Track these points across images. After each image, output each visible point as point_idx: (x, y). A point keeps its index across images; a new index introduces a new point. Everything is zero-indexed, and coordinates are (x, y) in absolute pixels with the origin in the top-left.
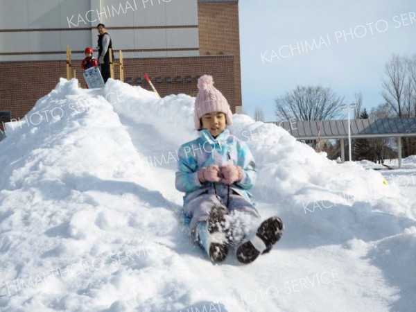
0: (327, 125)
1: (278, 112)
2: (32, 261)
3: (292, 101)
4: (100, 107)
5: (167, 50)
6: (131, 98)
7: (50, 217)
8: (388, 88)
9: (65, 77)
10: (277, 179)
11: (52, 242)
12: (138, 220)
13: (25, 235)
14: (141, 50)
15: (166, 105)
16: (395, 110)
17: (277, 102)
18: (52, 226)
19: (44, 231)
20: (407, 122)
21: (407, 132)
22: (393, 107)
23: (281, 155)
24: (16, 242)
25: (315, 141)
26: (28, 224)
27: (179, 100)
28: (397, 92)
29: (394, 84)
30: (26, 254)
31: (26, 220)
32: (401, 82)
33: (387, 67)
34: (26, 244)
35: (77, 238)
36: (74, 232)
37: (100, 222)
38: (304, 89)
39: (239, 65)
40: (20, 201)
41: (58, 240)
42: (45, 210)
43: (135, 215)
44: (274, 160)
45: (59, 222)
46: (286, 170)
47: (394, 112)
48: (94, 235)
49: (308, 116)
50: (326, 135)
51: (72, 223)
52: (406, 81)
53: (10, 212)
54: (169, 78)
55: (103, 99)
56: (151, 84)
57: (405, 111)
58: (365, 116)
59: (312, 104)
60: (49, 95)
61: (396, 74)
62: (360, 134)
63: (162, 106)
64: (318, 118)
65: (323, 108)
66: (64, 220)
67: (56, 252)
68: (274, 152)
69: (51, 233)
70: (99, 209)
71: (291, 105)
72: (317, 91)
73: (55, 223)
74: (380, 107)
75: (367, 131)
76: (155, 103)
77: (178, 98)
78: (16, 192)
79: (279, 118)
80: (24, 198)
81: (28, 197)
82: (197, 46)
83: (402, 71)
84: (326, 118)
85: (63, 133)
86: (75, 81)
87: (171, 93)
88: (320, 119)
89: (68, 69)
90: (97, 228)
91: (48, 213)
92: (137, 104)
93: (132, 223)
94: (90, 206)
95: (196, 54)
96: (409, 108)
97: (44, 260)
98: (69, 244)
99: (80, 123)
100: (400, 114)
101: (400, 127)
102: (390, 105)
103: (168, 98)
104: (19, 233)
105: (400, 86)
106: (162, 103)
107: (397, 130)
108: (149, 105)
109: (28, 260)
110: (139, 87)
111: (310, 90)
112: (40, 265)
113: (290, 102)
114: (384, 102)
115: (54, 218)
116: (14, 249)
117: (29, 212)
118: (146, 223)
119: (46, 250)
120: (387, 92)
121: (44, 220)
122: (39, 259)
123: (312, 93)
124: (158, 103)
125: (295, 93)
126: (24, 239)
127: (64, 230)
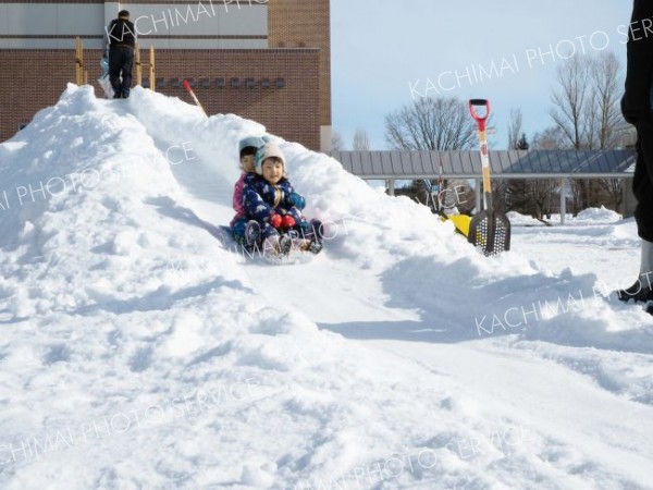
0: (465, 157)
1: (390, 136)
2: (80, 273)
3: (411, 120)
4: (133, 130)
5: (219, 37)
6: (167, 116)
7: (94, 236)
8: (561, 104)
9: (75, 82)
10: (317, 210)
11: (97, 258)
12: (177, 241)
13: (72, 252)
14: (179, 37)
15: (211, 127)
16: (570, 138)
17: (389, 119)
18: (97, 244)
19: (89, 248)
20: (574, 156)
21: (575, 172)
22: (567, 133)
23: (326, 187)
24: (64, 257)
25: (446, 181)
26: (73, 243)
27: (227, 122)
28: (574, 109)
29: (570, 97)
30: (74, 267)
31: (71, 239)
32: (580, 95)
33: (560, 71)
34: (72, 259)
35: (121, 254)
36: (118, 250)
37: (142, 241)
38: (430, 101)
39: (328, 63)
40: (63, 222)
41: (104, 256)
42: (89, 231)
43: (174, 236)
44: (318, 191)
45: (103, 241)
46: (327, 201)
47: (569, 140)
48: (136, 252)
49: (436, 143)
50: (465, 173)
51: (116, 241)
52: (588, 93)
53: (54, 233)
54: (222, 80)
55: (133, 118)
56: (193, 95)
57: (584, 140)
58: (523, 146)
59: (442, 126)
60: (56, 107)
61: (573, 81)
62: (504, 172)
63: (206, 128)
64: (451, 146)
65: (458, 132)
66: (107, 239)
67: (102, 266)
68: (319, 183)
69: (96, 250)
70: (141, 231)
71: (410, 125)
72: (451, 105)
73: (99, 241)
74: (547, 131)
75: (514, 168)
76: (197, 123)
77: (225, 119)
78: (57, 214)
79: (390, 145)
80: (67, 220)
81: (71, 220)
82: (265, 33)
83: (582, 77)
84: (464, 147)
85: (97, 158)
86: (91, 89)
87: (219, 112)
88: (455, 149)
89: (79, 70)
90: (139, 247)
91: (92, 234)
92: (174, 125)
93: (172, 244)
94: (131, 228)
95: (263, 45)
96: (590, 136)
97: (91, 273)
98: (114, 259)
99: (116, 147)
100: (577, 145)
101: (565, 163)
102: (563, 131)
103: (213, 118)
104: (66, 250)
105: (579, 101)
106: (206, 124)
107: (559, 169)
108: (189, 126)
109: (77, 272)
110: (177, 98)
111: (439, 104)
112: (89, 276)
113: (409, 122)
114: (554, 125)
115: (98, 238)
116: (63, 262)
117: (73, 233)
118: (185, 244)
119: (93, 264)
120: (559, 109)
121: (89, 239)
122: (87, 272)
123: (443, 108)
124: (202, 124)
125: (417, 107)
126: (71, 255)
127: (109, 248)
